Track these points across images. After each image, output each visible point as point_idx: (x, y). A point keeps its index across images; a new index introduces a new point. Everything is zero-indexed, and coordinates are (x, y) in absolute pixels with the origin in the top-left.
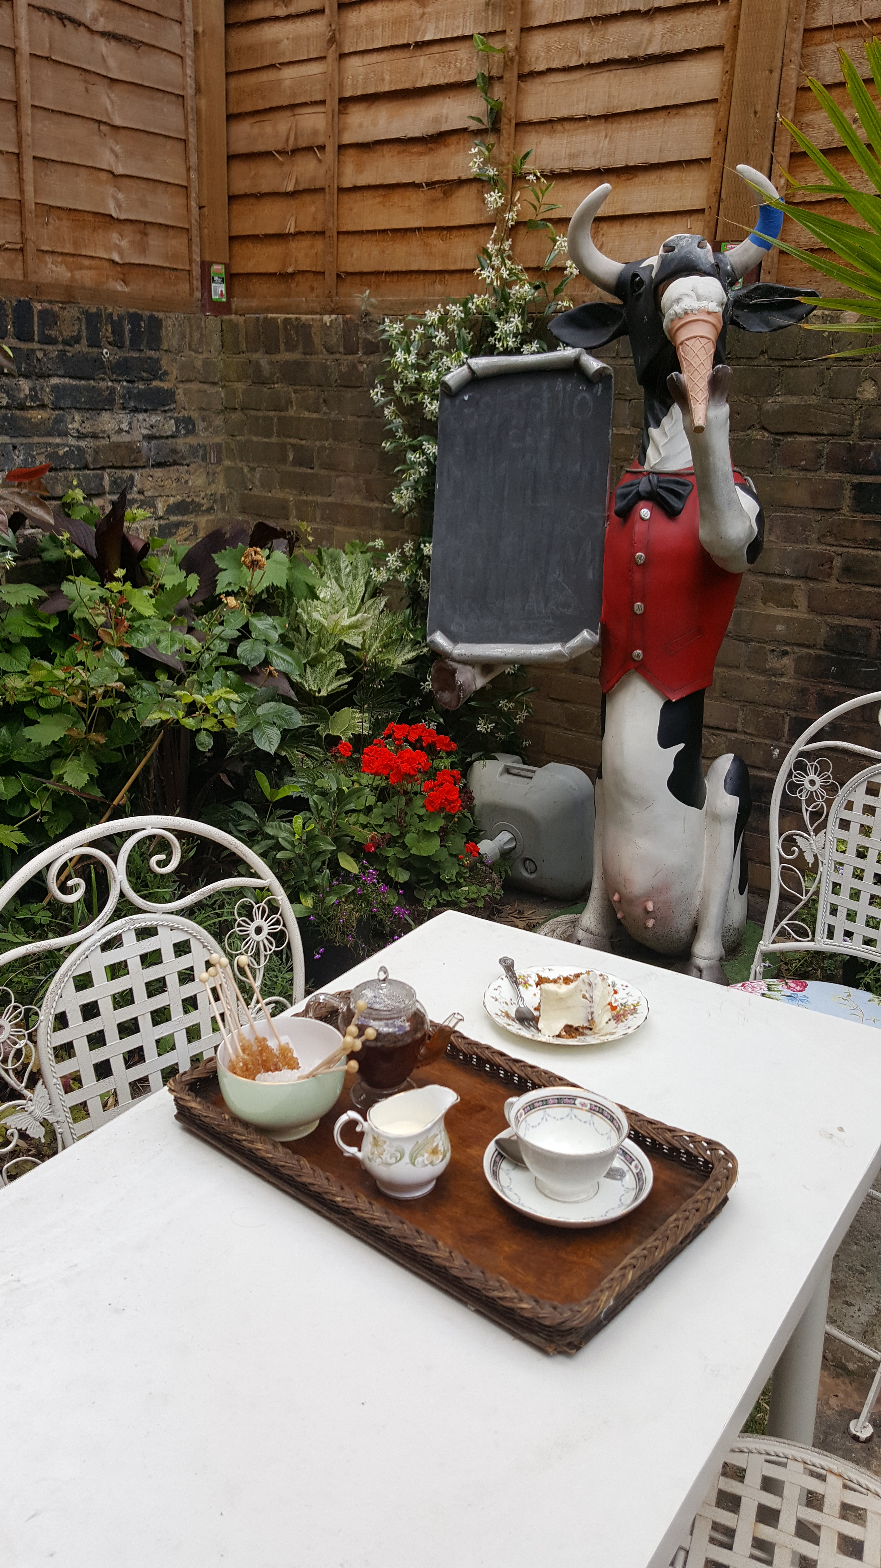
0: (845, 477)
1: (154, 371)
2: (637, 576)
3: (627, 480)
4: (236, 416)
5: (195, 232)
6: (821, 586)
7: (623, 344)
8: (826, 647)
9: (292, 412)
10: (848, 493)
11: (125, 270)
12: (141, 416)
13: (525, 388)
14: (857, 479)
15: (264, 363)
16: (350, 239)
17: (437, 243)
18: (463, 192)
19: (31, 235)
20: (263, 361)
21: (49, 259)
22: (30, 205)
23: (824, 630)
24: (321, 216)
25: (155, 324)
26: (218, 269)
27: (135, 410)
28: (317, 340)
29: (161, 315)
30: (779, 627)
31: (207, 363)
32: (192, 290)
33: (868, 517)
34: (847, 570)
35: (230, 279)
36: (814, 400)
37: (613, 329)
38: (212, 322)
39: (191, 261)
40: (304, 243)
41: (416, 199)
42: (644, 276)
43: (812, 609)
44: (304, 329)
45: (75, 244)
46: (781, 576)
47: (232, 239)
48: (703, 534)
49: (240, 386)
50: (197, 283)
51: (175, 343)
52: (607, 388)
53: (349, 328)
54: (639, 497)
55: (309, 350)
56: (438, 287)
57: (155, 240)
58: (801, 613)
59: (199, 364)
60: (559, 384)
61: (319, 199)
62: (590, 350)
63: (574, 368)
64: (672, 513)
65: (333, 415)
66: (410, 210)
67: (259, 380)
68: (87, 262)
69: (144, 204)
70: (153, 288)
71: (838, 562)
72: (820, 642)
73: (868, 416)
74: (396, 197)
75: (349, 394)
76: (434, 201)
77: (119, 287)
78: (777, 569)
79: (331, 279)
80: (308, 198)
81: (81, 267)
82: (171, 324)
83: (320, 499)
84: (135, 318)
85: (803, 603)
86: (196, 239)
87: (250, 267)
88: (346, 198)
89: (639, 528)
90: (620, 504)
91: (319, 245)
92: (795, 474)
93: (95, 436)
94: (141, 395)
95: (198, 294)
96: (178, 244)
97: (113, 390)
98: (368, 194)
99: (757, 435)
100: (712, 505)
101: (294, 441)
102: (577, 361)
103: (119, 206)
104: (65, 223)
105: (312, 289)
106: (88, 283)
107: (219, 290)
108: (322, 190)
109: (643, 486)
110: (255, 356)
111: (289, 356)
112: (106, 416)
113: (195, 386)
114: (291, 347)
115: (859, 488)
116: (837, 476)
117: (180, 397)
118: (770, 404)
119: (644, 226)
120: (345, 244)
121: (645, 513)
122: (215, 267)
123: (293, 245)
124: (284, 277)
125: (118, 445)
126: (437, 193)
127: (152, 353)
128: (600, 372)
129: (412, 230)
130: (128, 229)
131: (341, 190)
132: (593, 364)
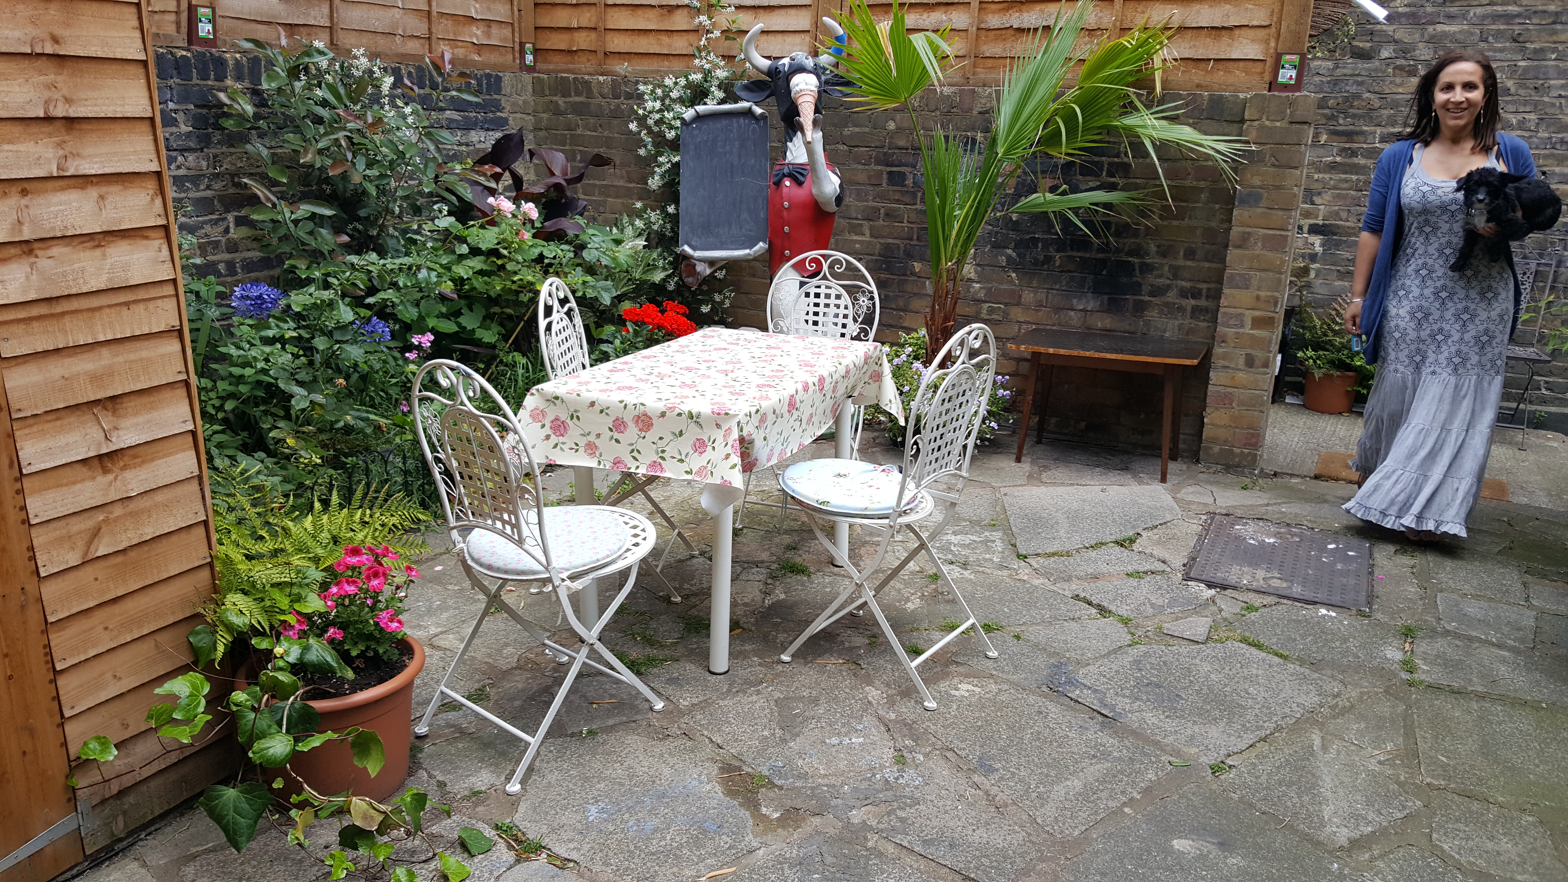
0: (883, 168)
1: (499, 108)
2: (785, 214)
3: (778, 167)
4: (542, 134)
5: (516, 25)
6: (876, 223)
7: (772, 100)
8: (880, 255)
9: (579, 132)
10: (885, 176)
11: (480, 48)
12: (491, 133)
13: (724, 122)
14: (889, 169)
15: (560, 102)
16: (612, 33)
17: (665, 39)
18: (679, 12)
19: (434, 30)
20: (561, 101)
21: (441, 42)
22: (434, 14)
23: (878, 246)
24: (594, 19)
25: (499, 79)
26: (529, 46)
27: (488, 130)
28: (595, 90)
29: (500, 74)
30: (857, 246)
31: (525, 102)
32: (514, 59)
33: (895, 188)
34: (887, 215)
35: (536, 51)
36: (867, 130)
37: (767, 93)
38: (527, 78)
39: (514, 42)
40: (583, 34)
41: (652, 14)
42: (781, 68)
43: (872, 236)
44: (587, 84)
45: (455, 34)
46: (856, 219)
47: (536, 28)
48: (814, 191)
49: (545, 116)
50: (517, 55)
51: (508, 90)
52: (766, 123)
53: (615, 84)
54: (784, 176)
55: (590, 95)
56: (666, 63)
57: (495, 30)
58: (867, 238)
59: (521, 102)
60: (742, 121)
61: (593, 9)
62: (757, 104)
63: (749, 112)
64: (800, 184)
65: (605, 133)
66: (648, 19)
67: (557, 112)
68: (460, 44)
69: (489, 9)
70: (493, 58)
71: (882, 211)
72: (877, 252)
73: (892, 138)
74: (640, 12)
75: (615, 122)
76: (662, 15)
77: (477, 58)
78: (854, 215)
79: (601, 55)
80: (585, 8)
81: (457, 47)
82: (507, 78)
83: (597, 183)
84: (488, 76)
85: (867, 232)
86: (517, 29)
87: (548, 46)
88: (609, 10)
89: (785, 190)
90: (776, 179)
91: (593, 35)
92: (860, 167)
93: (467, 145)
94: (491, 121)
95: (518, 61)
96: (507, 32)
97: (477, 117)
98: (623, 8)
99: (841, 147)
100: (817, 178)
101: (581, 148)
102: (750, 109)
103: (477, 11)
104: (450, 22)
105: (588, 60)
106: (461, 56)
107: (529, 58)
108: (595, 4)
109: (786, 171)
110: (555, 98)
111: (577, 99)
112: (473, 133)
113: (519, 115)
114: (578, 94)
115: (890, 173)
116: (879, 167)
117: (511, 122)
118: (846, 132)
119: (779, 37)
120: (609, 36)
121: (788, 183)
122: (528, 45)
123: (576, 35)
124: (570, 52)
125: (479, 150)
126: (665, 11)
127: (496, 96)
128: (762, 114)
129: (651, 31)
130: (481, 24)
131: (606, 5)
132: (758, 111)
